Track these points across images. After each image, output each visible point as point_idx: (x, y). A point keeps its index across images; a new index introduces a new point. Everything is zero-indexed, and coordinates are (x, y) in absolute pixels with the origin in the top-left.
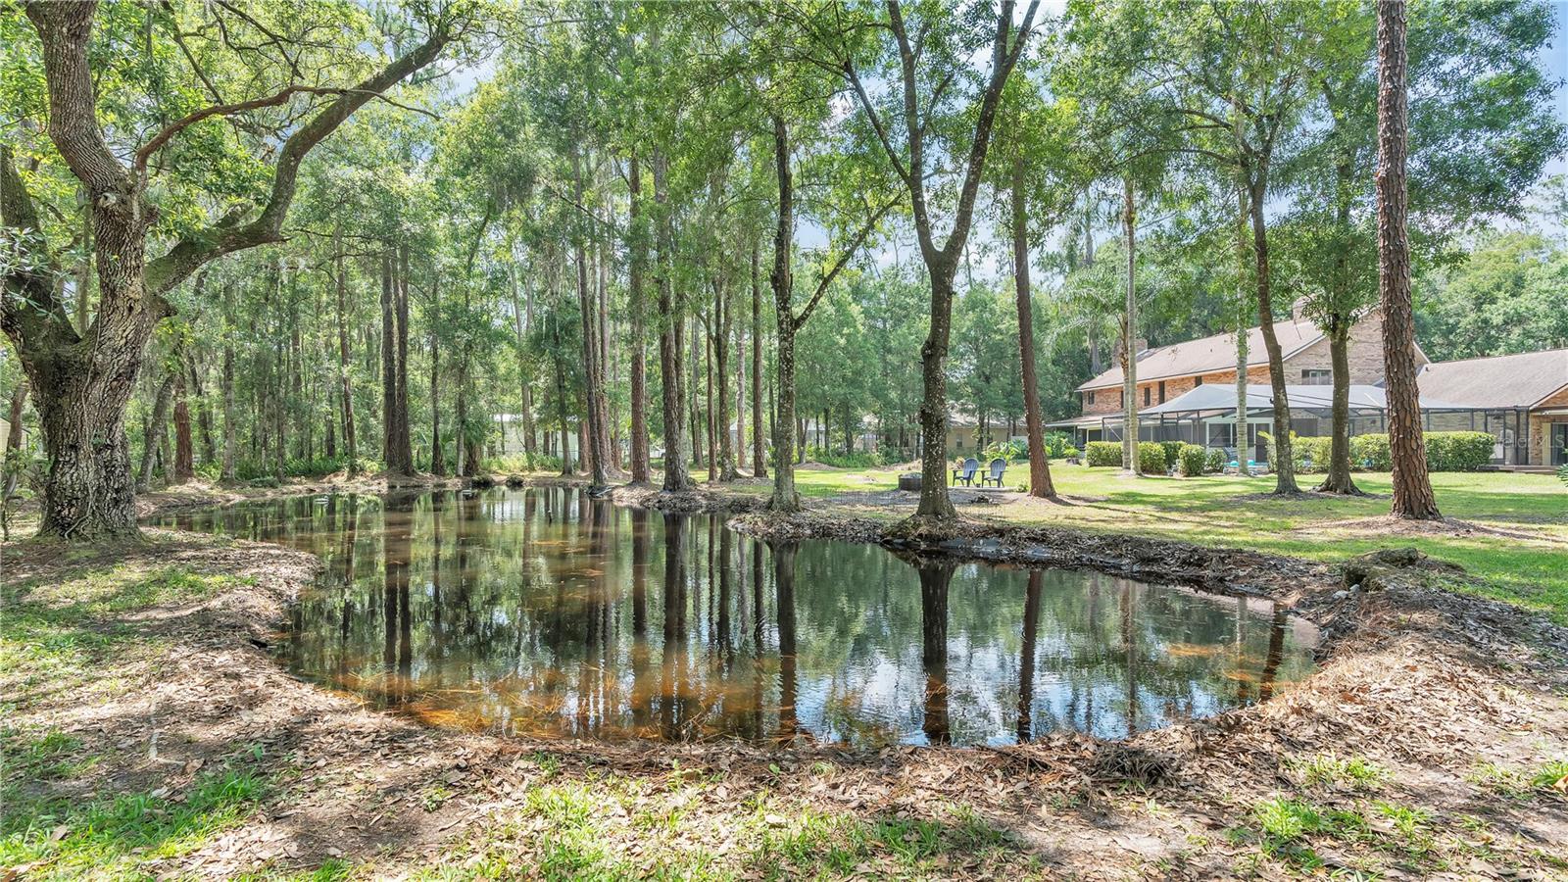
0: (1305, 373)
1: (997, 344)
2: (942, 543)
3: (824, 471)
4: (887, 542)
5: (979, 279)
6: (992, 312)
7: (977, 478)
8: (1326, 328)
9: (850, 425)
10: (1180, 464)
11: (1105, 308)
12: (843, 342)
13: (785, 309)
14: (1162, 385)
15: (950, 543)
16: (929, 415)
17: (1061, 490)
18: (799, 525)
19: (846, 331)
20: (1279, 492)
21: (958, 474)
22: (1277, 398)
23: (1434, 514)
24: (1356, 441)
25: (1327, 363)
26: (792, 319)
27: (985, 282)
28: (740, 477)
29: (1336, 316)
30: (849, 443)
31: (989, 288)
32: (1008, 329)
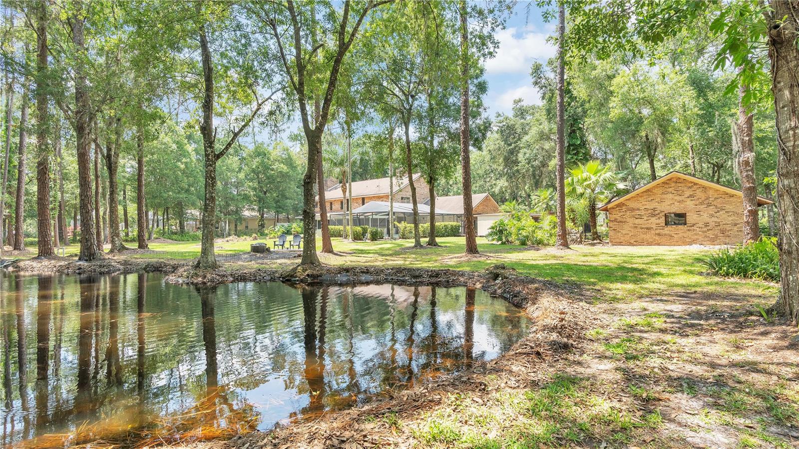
0: (402, 198)
1: (272, 176)
2: (320, 278)
3: (171, 244)
4: (288, 280)
5: (260, 141)
6: (268, 159)
7: (287, 245)
8: (428, 182)
9: (181, 215)
10: (368, 235)
11: (335, 164)
12: (183, 166)
13: (211, 147)
14: (363, 199)
15: (324, 277)
16: (308, 213)
17: (335, 250)
18: (224, 276)
19: (184, 160)
20: (415, 246)
21: (277, 243)
22: (415, 208)
23: (477, 252)
24: (437, 224)
25: (409, 194)
26: (215, 154)
27: (262, 144)
28: (127, 249)
29: (431, 178)
30: (182, 226)
31: (265, 145)
32: (277, 169)
